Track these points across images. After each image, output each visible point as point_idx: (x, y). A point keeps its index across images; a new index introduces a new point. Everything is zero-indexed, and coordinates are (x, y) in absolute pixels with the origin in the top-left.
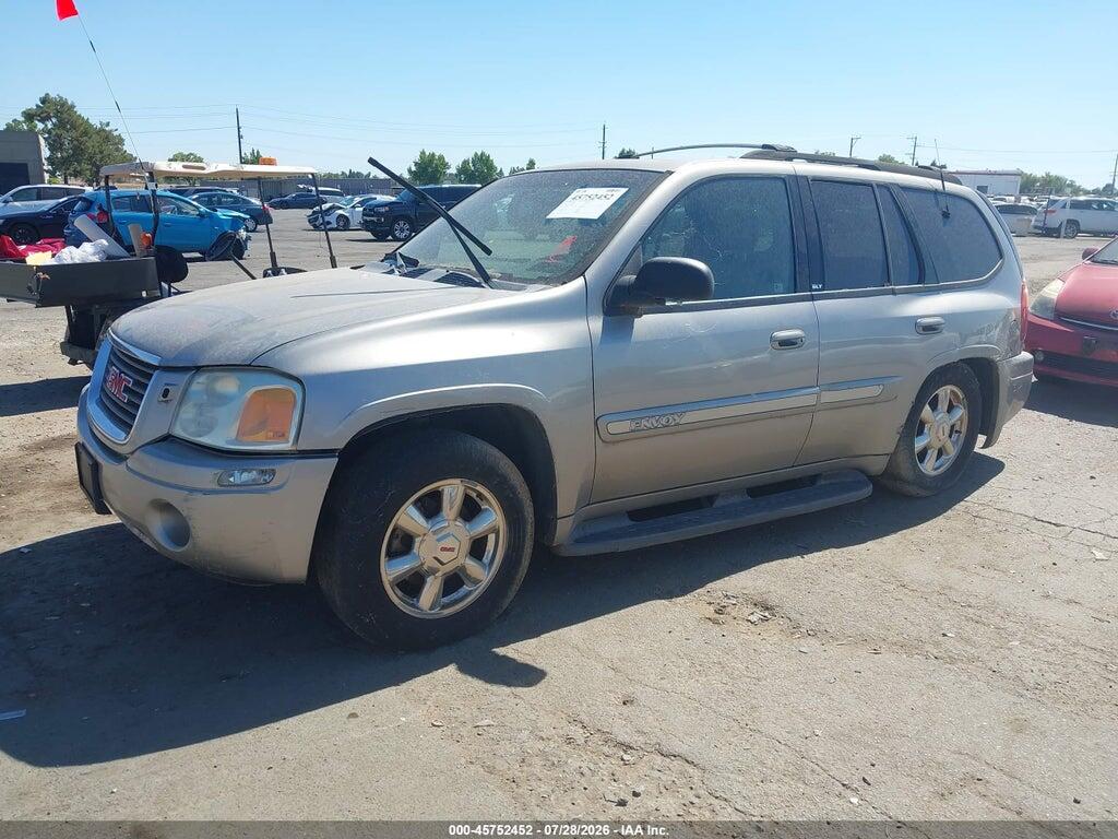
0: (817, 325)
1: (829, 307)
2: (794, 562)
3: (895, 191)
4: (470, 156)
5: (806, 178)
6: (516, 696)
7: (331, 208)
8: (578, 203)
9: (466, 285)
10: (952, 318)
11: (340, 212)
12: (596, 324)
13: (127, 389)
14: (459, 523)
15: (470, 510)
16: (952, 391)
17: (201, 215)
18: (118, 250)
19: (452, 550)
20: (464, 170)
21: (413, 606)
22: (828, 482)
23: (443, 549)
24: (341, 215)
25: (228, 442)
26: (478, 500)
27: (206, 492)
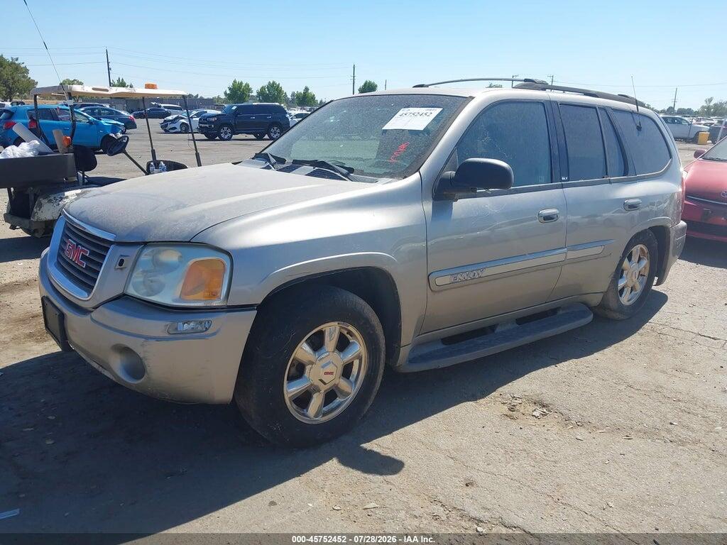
0: (566, 206)
1: (573, 192)
2: (551, 370)
3: (610, 111)
4: (265, 84)
5: (556, 102)
6: (388, 483)
7: (176, 118)
8: (405, 118)
9: (333, 179)
10: (646, 199)
11: (183, 121)
12: (428, 207)
13: (84, 257)
14: (336, 354)
15: (343, 344)
16: (641, 248)
17: (90, 123)
18: (46, 149)
19: (332, 373)
20: (262, 93)
21: (304, 415)
22: (564, 312)
23: (326, 373)
24: (183, 123)
25: (176, 301)
26: (348, 336)
27: (158, 339)
